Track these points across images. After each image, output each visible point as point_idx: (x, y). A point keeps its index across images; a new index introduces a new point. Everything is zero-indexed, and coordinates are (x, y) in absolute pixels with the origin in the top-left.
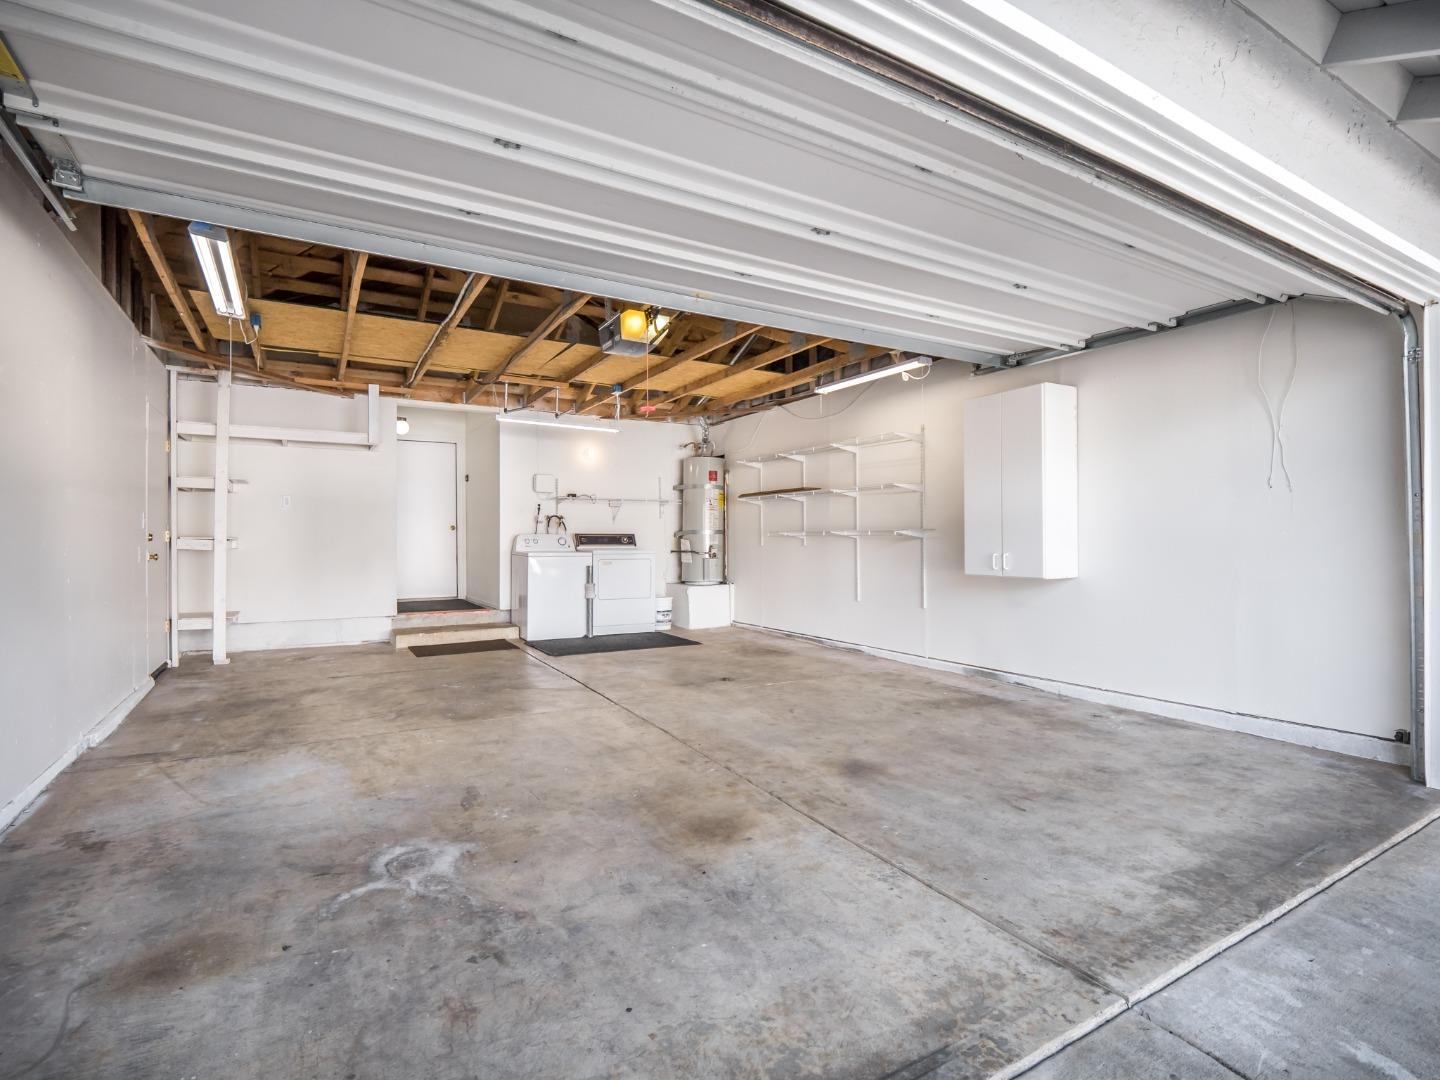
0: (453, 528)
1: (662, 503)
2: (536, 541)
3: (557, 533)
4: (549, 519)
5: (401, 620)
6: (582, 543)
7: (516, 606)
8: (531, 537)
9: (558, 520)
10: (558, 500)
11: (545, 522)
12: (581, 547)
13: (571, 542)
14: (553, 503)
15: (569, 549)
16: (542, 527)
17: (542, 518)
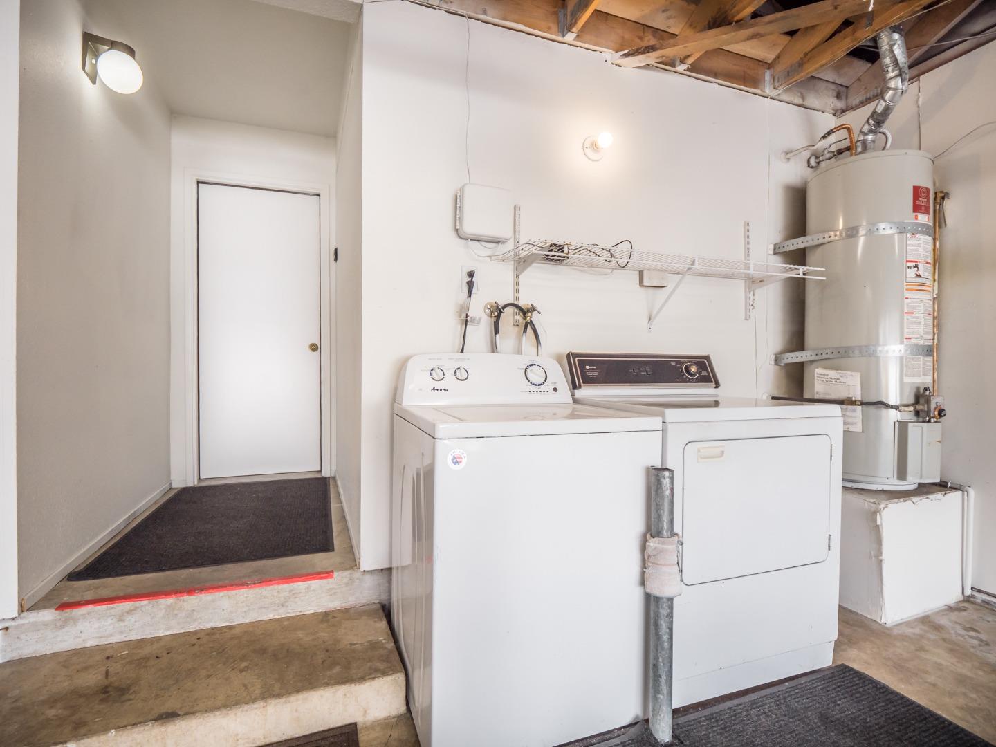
0: (314, 348)
1: (753, 282)
2: (462, 376)
3: (519, 352)
4: (497, 312)
5: (35, 627)
6: (588, 380)
7: (405, 557)
8: (449, 366)
9: (519, 317)
10: (522, 263)
11: (486, 323)
12: (586, 392)
13: (559, 377)
14: (507, 271)
15: (552, 398)
16: (479, 333)
17: (478, 308)
